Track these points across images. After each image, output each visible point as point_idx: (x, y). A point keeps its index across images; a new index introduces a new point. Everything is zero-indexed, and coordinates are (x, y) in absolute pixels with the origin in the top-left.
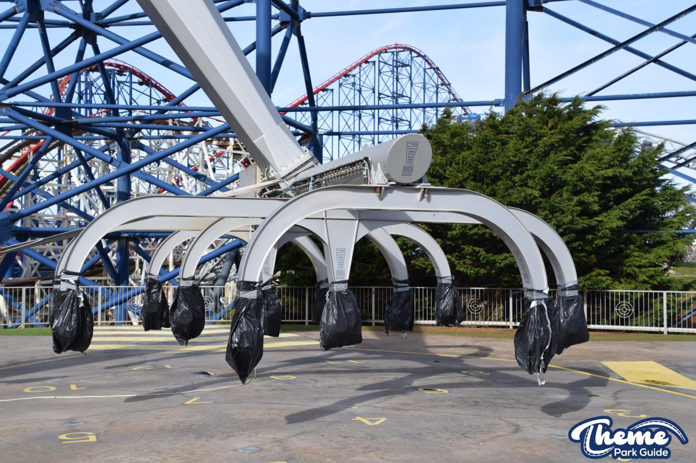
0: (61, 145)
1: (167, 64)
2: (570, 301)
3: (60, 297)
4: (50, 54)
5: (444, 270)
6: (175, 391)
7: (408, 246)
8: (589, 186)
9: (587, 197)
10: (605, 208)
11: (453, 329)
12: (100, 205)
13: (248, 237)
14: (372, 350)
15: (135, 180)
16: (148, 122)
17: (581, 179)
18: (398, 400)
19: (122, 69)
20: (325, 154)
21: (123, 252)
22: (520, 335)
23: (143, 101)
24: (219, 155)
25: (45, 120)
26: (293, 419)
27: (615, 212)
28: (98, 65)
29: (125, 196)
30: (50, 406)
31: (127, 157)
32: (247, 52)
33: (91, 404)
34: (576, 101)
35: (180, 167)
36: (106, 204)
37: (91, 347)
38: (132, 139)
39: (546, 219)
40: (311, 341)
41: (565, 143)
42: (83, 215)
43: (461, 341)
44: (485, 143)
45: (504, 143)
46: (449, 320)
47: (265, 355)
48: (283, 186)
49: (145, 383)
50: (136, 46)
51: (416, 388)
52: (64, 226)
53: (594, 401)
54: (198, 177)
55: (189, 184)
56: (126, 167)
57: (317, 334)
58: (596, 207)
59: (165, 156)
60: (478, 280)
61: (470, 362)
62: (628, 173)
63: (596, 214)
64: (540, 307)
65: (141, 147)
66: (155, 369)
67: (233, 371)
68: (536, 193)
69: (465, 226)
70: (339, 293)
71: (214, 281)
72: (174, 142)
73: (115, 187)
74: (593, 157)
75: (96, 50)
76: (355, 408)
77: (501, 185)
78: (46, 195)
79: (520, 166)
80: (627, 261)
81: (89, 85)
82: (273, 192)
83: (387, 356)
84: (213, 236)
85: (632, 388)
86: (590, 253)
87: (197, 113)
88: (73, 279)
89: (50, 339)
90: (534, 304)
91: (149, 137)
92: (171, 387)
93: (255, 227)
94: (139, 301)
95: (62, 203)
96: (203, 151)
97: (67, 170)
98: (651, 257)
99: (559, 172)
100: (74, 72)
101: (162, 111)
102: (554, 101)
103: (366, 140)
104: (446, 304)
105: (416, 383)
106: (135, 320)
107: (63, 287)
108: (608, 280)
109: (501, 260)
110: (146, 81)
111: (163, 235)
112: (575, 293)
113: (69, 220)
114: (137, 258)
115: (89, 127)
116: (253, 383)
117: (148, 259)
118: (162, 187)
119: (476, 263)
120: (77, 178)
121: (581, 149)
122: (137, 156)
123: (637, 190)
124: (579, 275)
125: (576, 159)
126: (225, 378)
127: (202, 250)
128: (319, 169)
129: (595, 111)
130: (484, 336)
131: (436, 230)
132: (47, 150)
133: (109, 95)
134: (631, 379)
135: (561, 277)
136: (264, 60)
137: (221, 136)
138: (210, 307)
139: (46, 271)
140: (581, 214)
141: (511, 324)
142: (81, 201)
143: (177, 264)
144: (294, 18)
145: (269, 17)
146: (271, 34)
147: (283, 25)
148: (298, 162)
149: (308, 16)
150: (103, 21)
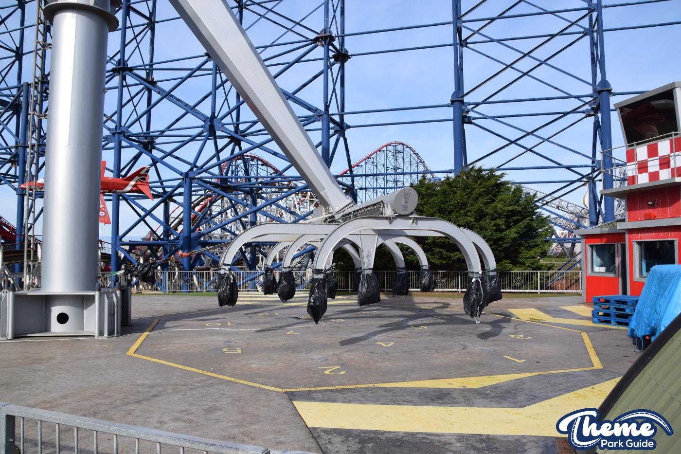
0: (222, 198)
1: (275, 154)
2: (492, 278)
3: (221, 277)
4: (218, 152)
5: (424, 261)
6: (281, 327)
7: (404, 248)
8: (500, 215)
9: (499, 222)
10: (508, 227)
11: (429, 293)
12: (241, 228)
13: (318, 245)
14: (385, 305)
15: (259, 215)
16: (266, 184)
17: (496, 212)
18: (400, 332)
19: (253, 158)
20: (358, 200)
21: (253, 253)
22: (467, 297)
23: (263, 174)
24: (302, 201)
25: (215, 185)
26: (344, 343)
27: (514, 229)
28: (241, 156)
29: (254, 223)
30: (218, 333)
31: (255, 203)
32: (317, 146)
33: (238, 333)
34: (492, 171)
35: (282, 208)
36: (245, 228)
37: (237, 303)
38: (257, 193)
39: (478, 233)
40: (352, 301)
41: (486, 193)
42: (233, 234)
43: (433, 300)
44: (444, 193)
45: (455, 193)
46: (427, 289)
47: (328, 308)
48: (337, 217)
49: (266, 323)
50: (260, 146)
51: (410, 326)
52: (224, 239)
53: (504, 331)
54: (292, 213)
55: (286, 217)
56: (254, 208)
57: (356, 297)
58: (504, 227)
59: (274, 202)
60: (441, 267)
61: (438, 311)
62: (520, 209)
63: (504, 230)
64: (477, 281)
65: (262, 198)
66: (270, 315)
67: (311, 317)
68: (472, 220)
69: (435, 238)
70: (368, 275)
71: (300, 268)
72: (279, 195)
73: (249, 219)
74: (501, 200)
75: (240, 149)
76: (377, 337)
77: (453, 215)
78: (215, 224)
79: (463, 205)
80: (520, 253)
81: (237, 166)
82: (331, 220)
83: (393, 308)
84: (300, 244)
85: (524, 323)
86: (501, 251)
87: (290, 179)
88: (227, 268)
89: (217, 298)
90: (474, 280)
91: (266, 192)
92: (278, 325)
93: (322, 239)
94: (261, 279)
95: (223, 228)
96: (294, 199)
97: (225, 211)
98: (532, 253)
99: (484, 208)
100: (230, 160)
101: (273, 178)
102: (480, 170)
103: (380, 191)
104: (426, 280)
105: (410, 323)
106: (260, 289)
107: (223, 272)
108: (510, 266)
109: (455, 256)
110: (265, 164)
111: (273, 244)
112: (495, 273)
114: (260, 256)
115: (236, 188)
116: (322, 323)
117: (266, 257)
118: (273, 219)
119: (441, 257)
120: (230, 214)
121: (495, 196)
122: (260, 202)
123: (524, 217)
124: (497, 262)
125: (493, 201)
126: (307, 321)
127: (294, 252)
128: (356, 208)
129: (502, 176)
130: (446, 296)
131: (419, 240)
132: (216, 201)
133: (247, 172)
134: (524, 318)
135: (488, 265)
136: (326, 151)
137: (302, 191)
138: (298, 282)
139: (215, 263)
140: (496, 231)
141: (460, 290)
142: (232, 226)
143: (281, 259)
144: (342, 128)
145: (329, 128)
146: (329, 137)
147: (336, 132)
148: (345, 204)
149: (349, 127)
150: (244, 134)
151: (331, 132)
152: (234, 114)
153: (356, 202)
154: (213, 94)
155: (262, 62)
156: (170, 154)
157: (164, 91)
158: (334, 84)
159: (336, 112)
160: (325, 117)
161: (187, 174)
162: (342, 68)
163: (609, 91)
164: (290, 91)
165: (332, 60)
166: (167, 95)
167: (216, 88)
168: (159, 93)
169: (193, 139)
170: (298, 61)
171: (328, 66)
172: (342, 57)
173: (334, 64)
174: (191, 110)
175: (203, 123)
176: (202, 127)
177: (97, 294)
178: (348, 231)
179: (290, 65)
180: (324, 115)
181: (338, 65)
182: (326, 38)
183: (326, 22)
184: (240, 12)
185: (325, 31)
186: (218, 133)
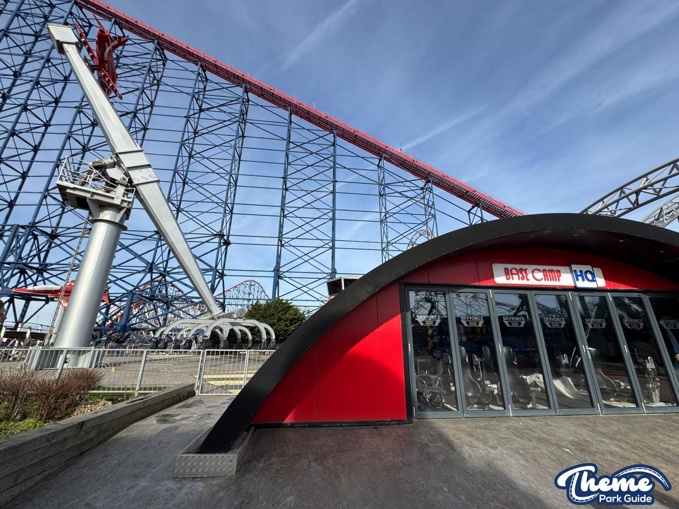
1: (186, 285)
5: (250, 337)
8: (288, 320)
10: (291, 325)
13: (205, 329)
17: (286, 318)
20: (226, 309)
25: (147, 298)
27: (293, 326)
32: (209, 283)
34: (287, 300)
38: (171, 303)
41: (284, 310)
44: (265, 309)
45: (270, 309)
48: (215, 317)
50: (179, 280)
58: (289, 325)
62: (297, 317)
63: (289, 326)
72: (186, 305)
74: (289, 313)
79: (273, 314)
82: (213, 318)
93: (207, 327)
99: (281, 316)
102: (282, 300)
103: (239, 306)
104: (250, 345)
121: (287, 311)
123: (298, 321)
125: (286, 313)
128: (224, 314)
129: (291, 303)
136: (213, 286)
140: (285, 326)
144: (222, 276)
145: (216, 275)
146: (216, 279)
147: (219, 277)
148: (219, 312)
149: (226, 275)
150: (169, 273)
151: (217, 277)
152: (165, 263)
153: (224, 312)
154: (156, 250)
155: (185, 239)
156: (121, 279)
157: (124, 245)
158: (222, 255)
159: (221, 269)
160: (215, 270)
161: (131, 291)
162: (226, 248)
163: (336, 272)
164: (198, 255)
165: (222, 244)
166: (126, 248)
167: (158, 247)
168: (120, 246)
169: (139, 272)
170: (207, 242)
171: (220, 246)
172: (227, 243)
173: (222, 246)
174: (139, 257)
175: (146, 265)
176: (145, 267)
178: (218, 323)
179: (203, 243)
180: (214, 270)
181: (225, 247)
182: (221, 235)
183: (222, 228)
184: (178, 214)
185: (221, 231)
186: (154, 271)
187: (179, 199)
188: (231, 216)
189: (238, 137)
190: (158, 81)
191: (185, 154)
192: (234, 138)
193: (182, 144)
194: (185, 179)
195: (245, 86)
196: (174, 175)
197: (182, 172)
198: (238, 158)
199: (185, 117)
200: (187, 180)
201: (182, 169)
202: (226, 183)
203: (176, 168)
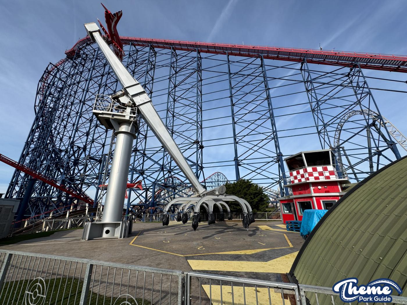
0: (165, 190)
1: (182, 176)
2: (251, 215)
3: (164, 215)
4: (164, 175)
5: (229, 209)
6: (183, 233)
7: (222, 205)
8: (251, 194)
9: (251, 196)
10: (255, 198)
11: (231, 220)
12: (170, 200)
13: (195, 204)
14: (217, 225)
15: (176, 195)
16: (178, 185)
17: (250, 193)
18: (222, 234)
19: (175, 177)
20: (207, 190)
21: (174, 208)
22: (243, 221)
23: (178, 182)
24: (190, 191)
25: (163, 186)
26: (204, 238)
28: (171, 177)
29: (174, 198)
30: (161, 236)
31: (175, 191)
32: (195, 173)
33: (168, 235)
34: (248, 180)
35: (183, 193)
36: (171, 200)
37: (169, 225)
39: (245, 200)
40: (206, 223)
41: (247, 187)
42: (167, 201)
43: (232, 223)
44: (234, 187)
45: (237, 187)
46: (230, 219)
47: (199, 226)
48: (201, 195)
49: (177, 232)
50: (177, 173)
53: (257, 233)
54: (187, 194)
55: (184, 195)
56: (175, 193)
57: (207, 222)
59: (181, 191)
60: (234, 211)
61: (234, 227)
62: (258, 192)
63: (253, 199)
64: (246, 216)
65: (177, 190)
66: (179, 229)
67: (193, 229)
68: (243, 196)
69: (231, 201)
70: (211, 214)
71: (189, 213)
72: (182, 189)
73: (173, 197)
74: (252, 189)
75: (171, 174)
76: (215, 236)
77: (237, 194)
78: (162, 198)
79: (240, 191)
80: (260, 207)
81: (169, 180)
82: (199, 196)
83: (220, 226)
84: (189, 205)
85: (263, 231)
86: (253, 206)
87: (186, 184)
88: (166, 212)
89: (162, 224)
90: (245, 215)
91: (178, 188)
92: (182, 232)
93: (196, 203)
94: (176, 217)
95: (164, 199)
96: (187, 190)
97: (165, 194)
98: (263, 206)
99: (246, 192)
100: (167, 178)
101: (181, 183)
102: (244, 180)
103: (214, 187)
104: (229, 216)
105: (225, 231)
106: (176, 220)
107: (165, 214)
108: (256, 211)
109: (238, 207)
110: (178, 179)
111: (181, 204)
112: (252, 213)
113: (165, 202)
114: (176, 209)
115: (169, 187)
116: (196, 231)
117: (178, 209)
118: (180, 196)
119: (234, 208)
120: (167, 195)
121: (250, 188)
122: (177, 191)
123: (260, 195)
124: (252, 210)
125: (249, 190)
126: (192, 230)
127: (187, 207)
128: (207, 192)
129: (251, 182)
130: (236, 222)
131: (227, 202)
132: (163, 191)
133: (172, 182)
134: (263, 229)
135: (249, 210)
136: (197, 175)
137: (190, 187)
138: (188, 217)
139: (161, 211)
140: (251, 199)
141: (241, 219)
142: (167, 199)
143: (183, 210)
144: (202, 168)
145: (198, 168)
146: (198, 171)
147: (200, 169)
148: (203, 191)
149: (204, 168)
150: (172, 170)
151: (199, 169)
152: (169, 164)
154: (163, 158)
155: (179, 148)
156: (149, 176)
157: (148, 157)
158: (200, 155)
159: (200, 163)
160: (197, 165)
161: (154, 182)
162: (202, 151)
163: (282, 155)
164: (187, 157)
165: (199, 148)
166: (149, 158)
167: (164, 156)
169: (156, 171)
170: (189, 148)
171: (198, 150)
172: (202, 147)
174: (156, 162)
175: (160, 167)
177: (121, 222)
178: (205, 199)
179: (186, 150)
181: (200, 150)
182: (197, 142)
183: (197, 137)
184: (172, 135)
185: (197, 140)
186: (164, 170)
187: (172, 125)
188: (202, 130)
189: (198, 81)
190: (154, 65)
191: (172, 100)
192: (196, 83)
193: (169, 94)
194: (173, 114)
195: (198, 49)
196: (167, 112)
197: (171, 110)
198: (200, 94)
199: (168, 79)
200: (175, 114)
201: (171, 108)
202: (196, 110)
203: (168, 108)
